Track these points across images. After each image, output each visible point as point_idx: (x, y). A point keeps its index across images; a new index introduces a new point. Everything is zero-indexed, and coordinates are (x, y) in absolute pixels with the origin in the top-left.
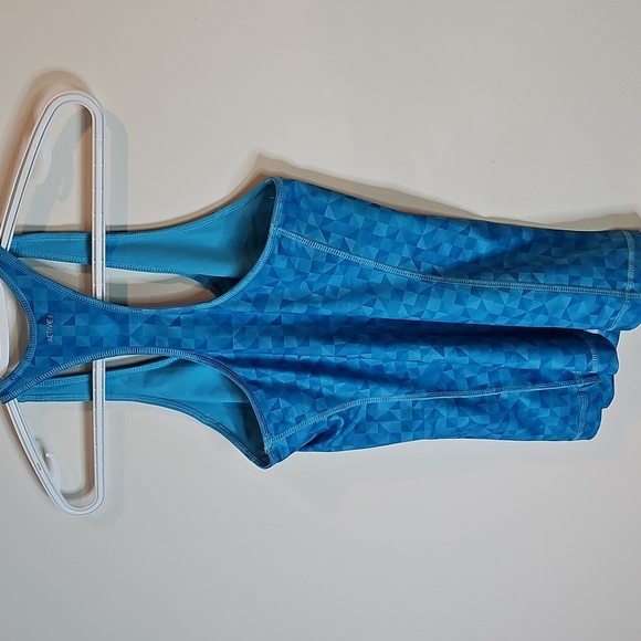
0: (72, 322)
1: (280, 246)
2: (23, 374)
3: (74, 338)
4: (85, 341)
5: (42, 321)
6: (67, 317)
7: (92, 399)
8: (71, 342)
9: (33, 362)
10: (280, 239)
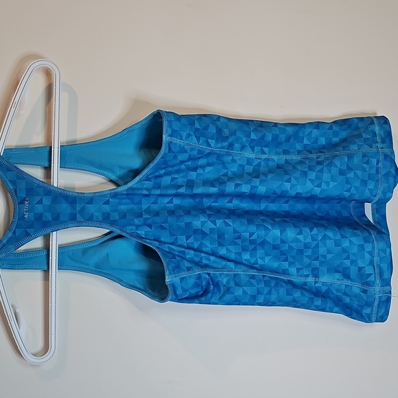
0: (40, 202)
1: (170, 148)
2: (7, 242)
3: (42, 214)
4: (48, 216)
5: (22, 202)
6: (38, 198)
7: (49, 269)
8: (39, 217)
9: (14, 233)
10: (170, 144)
